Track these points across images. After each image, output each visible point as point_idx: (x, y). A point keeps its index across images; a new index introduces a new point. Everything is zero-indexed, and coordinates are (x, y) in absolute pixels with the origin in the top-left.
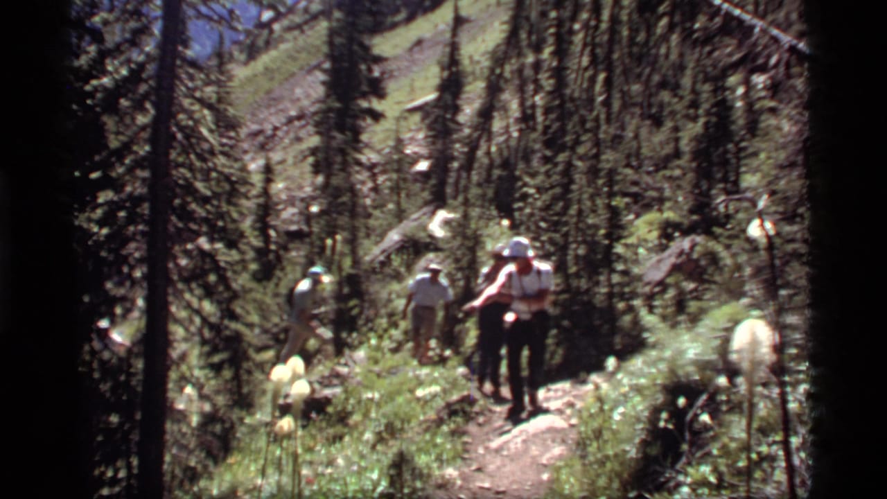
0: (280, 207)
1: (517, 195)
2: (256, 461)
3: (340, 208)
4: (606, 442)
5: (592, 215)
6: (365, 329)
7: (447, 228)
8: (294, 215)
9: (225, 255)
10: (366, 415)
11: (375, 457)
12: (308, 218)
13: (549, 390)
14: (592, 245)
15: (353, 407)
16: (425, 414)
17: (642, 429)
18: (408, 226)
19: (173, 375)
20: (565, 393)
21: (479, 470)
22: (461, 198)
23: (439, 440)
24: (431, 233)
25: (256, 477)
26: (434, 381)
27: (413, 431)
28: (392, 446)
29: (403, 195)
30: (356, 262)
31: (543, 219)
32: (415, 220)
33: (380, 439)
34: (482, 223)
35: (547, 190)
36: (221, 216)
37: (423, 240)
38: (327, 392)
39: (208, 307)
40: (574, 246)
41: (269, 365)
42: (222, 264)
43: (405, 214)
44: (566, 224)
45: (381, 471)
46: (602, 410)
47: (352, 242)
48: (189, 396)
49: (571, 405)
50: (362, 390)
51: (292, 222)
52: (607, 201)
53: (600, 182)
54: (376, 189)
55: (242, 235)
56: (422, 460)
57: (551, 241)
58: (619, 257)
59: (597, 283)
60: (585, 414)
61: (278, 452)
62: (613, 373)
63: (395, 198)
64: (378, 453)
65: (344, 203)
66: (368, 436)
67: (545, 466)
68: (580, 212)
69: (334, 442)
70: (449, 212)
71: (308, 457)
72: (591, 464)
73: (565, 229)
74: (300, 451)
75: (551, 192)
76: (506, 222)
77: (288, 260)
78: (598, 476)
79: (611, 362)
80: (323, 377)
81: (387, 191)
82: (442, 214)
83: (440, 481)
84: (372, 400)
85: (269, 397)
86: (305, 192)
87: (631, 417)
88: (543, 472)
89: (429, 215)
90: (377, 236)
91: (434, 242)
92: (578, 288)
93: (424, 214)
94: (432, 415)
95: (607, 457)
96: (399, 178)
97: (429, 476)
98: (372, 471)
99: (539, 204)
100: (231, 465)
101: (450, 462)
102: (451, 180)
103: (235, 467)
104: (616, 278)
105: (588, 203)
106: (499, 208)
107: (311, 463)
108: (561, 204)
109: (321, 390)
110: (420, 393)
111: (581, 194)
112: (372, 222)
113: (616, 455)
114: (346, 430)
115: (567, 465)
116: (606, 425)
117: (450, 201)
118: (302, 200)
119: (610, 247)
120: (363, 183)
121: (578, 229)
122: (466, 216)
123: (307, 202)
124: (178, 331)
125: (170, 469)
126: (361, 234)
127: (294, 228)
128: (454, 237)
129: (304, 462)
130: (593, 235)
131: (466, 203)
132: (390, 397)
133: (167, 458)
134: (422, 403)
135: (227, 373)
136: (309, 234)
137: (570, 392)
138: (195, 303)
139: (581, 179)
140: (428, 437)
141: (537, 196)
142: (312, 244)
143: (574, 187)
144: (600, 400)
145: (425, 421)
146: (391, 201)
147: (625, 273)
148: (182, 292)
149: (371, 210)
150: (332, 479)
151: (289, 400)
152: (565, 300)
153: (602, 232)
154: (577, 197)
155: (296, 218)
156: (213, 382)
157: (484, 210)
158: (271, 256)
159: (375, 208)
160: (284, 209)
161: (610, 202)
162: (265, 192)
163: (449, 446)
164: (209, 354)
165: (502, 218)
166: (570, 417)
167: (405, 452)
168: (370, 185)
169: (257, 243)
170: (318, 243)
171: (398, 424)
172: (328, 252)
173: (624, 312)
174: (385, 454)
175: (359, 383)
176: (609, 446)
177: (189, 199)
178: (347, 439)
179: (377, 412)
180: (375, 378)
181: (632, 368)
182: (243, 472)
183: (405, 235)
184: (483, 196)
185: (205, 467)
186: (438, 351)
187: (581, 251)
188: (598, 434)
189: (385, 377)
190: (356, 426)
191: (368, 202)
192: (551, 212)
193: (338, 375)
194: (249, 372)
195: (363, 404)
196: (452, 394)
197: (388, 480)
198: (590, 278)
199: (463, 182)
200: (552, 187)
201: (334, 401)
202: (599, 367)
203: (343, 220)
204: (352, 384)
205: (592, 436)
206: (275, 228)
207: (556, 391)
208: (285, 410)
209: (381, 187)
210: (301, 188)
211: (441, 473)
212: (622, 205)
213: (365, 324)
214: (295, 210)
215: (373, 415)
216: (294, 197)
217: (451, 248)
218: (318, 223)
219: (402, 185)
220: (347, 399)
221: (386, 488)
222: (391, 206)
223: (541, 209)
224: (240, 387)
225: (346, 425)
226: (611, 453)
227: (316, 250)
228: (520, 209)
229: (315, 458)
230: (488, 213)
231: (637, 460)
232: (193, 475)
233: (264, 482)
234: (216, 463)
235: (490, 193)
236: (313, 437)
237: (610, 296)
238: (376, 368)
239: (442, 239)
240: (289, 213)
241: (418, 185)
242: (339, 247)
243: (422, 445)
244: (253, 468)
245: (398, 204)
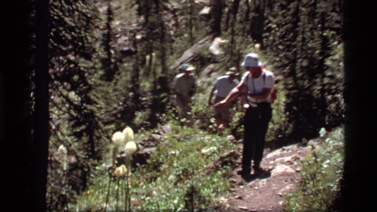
0: (118, 36)
1: (265, 29)
2: (102, 192)
3: (154, 37)
4: (318, 181)
5: (311, 41)
6: (170, 111)
7: (221, 49)
8: (125, 41)
9: (83, 64)
10: (171, 165)
11: (176, 190)
12: (135, 43)
13: (284, 150)
14: (312, 60)
15: (163, 160)
16: (207, 164)
17: (340, 173)
18: (197, 47)
19: (52, 140)
20: (293, 152)
21: (240, 198)
22: (229, 30)
23: (215, 180)
24: (211, 52)
25: (103, 202)
26: (213, 144)
27: (200, 174)
28: (187, 183)
29: (194, 29)
30: (165, 70)
31: (280, 44)
32: (201, 44)
33: (179, 179)
34: (243, 46)
35: (283, 26)
36: (81, 39)
37: (205, 57)
38: (147, 150)
39: (72, 95)
40: (300, 60)
41: (112, 131)
42: (82, 69)
43: (195, 40)
44: (295, 46)
45: (180, 197)
46: (316, 161)
47: (163, 58)
48: (62, 151)
49: (297, 159)
50: (169, 149)
51: (125, 45)
52: (320, 33)
53: (316, 21)
54: (177, 25)
55: (94, 51)
56: (205, 192)
57: (286, 57)
58: (328, 67)
59: (315, 83)
60: (306, 164)
61: (116, 187)
62: (324, 138)
63: (189, 31)
64: (177, 188)
65: (157, 33)
66: (171, 177)
67: (281, 196)
68: (304, 39)
69: (151, 181)
70: (223, 39)
71: (135, 190)
72: (309, 195)
73: (295, 49)
74: (130, 186)
75: (285, 27)
76: (257, 46)
77: (122, 68)
78: (314, 202)
79: (323, 131)
80: (144, 141)
81: (184, 26)
82: (218, 40)
83: (216, 205)
84: (174, 155)
85: (111, 153)
86: (133, 27)
87: (335, 165)
88: (280, 200)
89: (210, 41)
90: (178, 53)
91: (213, 58)
92: (303, 86)
93: (207, 40)
94: (211, 164)
95: (319, 191)
96: (191, 19)
97: (209, 202)
98: (174, 198)
99: (278, 34)
100: (88, 195)
101: (222, 193)
102: (224, 20)
103: (90, 196)
104: (326, 80)
105: (309, 34)
106: (253, 37)
107: (137, 194)
108: (292, 34)
109: (143, 149)
110: (204, 151)
111: (304, 28)
112: (174, 45)
113: (324, 189)
114: (159, 174)
115: (294, 196)
116: (319, 171)
117: (223, 32)
118: (131, 32)
119: (322, 61)
120: (169, 21)
121: (302, 50)
122: (233, 41)
123: (134, 32)
124: (55, 113)
125: (50, 196)
126: (168, 53)
127: (126, 49)
128: (225, 54)
129: (133, 193)
130: (313, 54)
131: (233, 33)
132: (185, 153)
133: (49, 189)
134: (205, 157)
135: (85, 139)
136: (136, 52)
137: (297, 151)
138: (65, 93)
139: (304, 19)
140: (208, 178)
141: (277, 29)
142: (137, 58)
143: (300, 24)
144: (315, 155)
145: (207, 168)
146: (186, 32)
147: (331, 77)
148: (57, 87)
149: (173, 38)
150: (150, 203)
151: (124, 155)
152: (295, 93)
153: (318, 52)
154: (302, 30)
155: (127, 43)
156: (76, 144)
157: (244, 38)
158: (112, 66)
159: (176, 36)
160: (120, 37)
161: (323, 33)
162: (108, 26)
163: (222, 184)
164: (74, 127)
165: (255, 43)
166: (296, 167)
167: (195, 186)
168: (173, 22)
169: (102, 54)
170: (141, 58)
171: (190, 170)
172: (147, 63)
173: (331, 102)
174: (182, 188)
175: (167, 145)
176: (320, 184)
177: (61, 29)
178: (159, 179)
179: (177, 163)
180: (177, 142)
181: (335, 136)
182: (95, 200)
183: (195, 53)
184: (244, 29)
185: (72, 195)
186: (215, 125)
187: (305, 64)
188: (313, 176)
189: (182, 141)
190: (164, 172)
191: (172, 33)
192: (286, 39)
193: (153, 140)
194: (99, 138)
195: (169, 158)
196: (224, 152)
197: (184, 203)
198: (310, 81)
199: (231, 21)
200: (286, 24)
201: (151, 155)
202: (315, 135)
203: (157, 44)
204: (162, 145)
205: (310, 178)
206: (114, 49)
207: (288, 150)
208: (121, 161)
209: (180, 24)
210: (130, 24)
211: (217, 199)
212: (330, 35)
213: (171, 109)
214: (127, 38)
215: (175, 165)
216: (125, 30)
217: (224, 61)
218: (141, 46)
219: (193, 22)
220: (159, 155)
221: (183, 208)
222: (186, 35)
223: (280, 38)
224: (93, 147)
225: (159, 171)
226: (321, 188)
227: (140, 62)
228: (267, 37)
229: (139, 191)
230: (246, 40)
231: (338, 193)
232: (64, 201)
233: (108, 205)
234: (78, 194)
235: (248, 27)
236: (138, 178)
237: (322, 91)
238: (178, 136)
239: (217, 56)
240: (122, 40)
241: (203, 23)
242: (154, 59)
243: (205, 183)
244: (101, 197)
245: (191, 34)
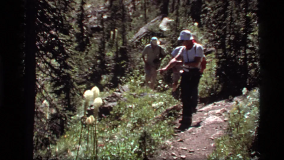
0: (89, 16)
1: (202, 11)
2: (76, 136)
3: (117, 17)
4: (241, 128)
5: (237, 21)
6: (128, 75)
7: (168, 26)
8: (95, 20)
9: (62, 37)
10: (128, 115)
11: (132, 135)
12: (102, 21)
13: (215, 104)
14: (237, 36)
15: (123, 112)
16: (156, 115)
17: (258, 122)
18: (150, 25)
19: (38, 97)
20: (222, 106)
21: (181, 141)
22: (175, 12)
23: (162, 127)
24: (160, 29)
25: (76, 144)
26: (161, 100)
27: (151, 123)
28: (141, 130)
29: (147, 11)
30: (125, 42)
31: (214, 23)
32: (153, 22)
33: (135, 127)
34: (185, 24)
35: (216, 9)
36: (61, 18)
37: (156, 32)
38: (110, 104)
39: (54, 62)
40: (229, 36)
41: (84, 89)
42: (61, 41)
43: (149, 19)
44: (225, 24)
45: (135, 140)
46: (239, 113)
47: (123, 33)
48: (45, 104)
49: (225, 111)
50: (127, 103)
51: (95, 24)
52: (244, 14)
53: (241, 5)
54: (134, 8)
55: (71, 27)
56: (155, 136)
57: (218, 33)
58: (250, 41)
59: (239, 54)
60: (231, 115)
61: (87, 133)
62: (245, 96)
63: (143, 12)
64: (134, 133)
65: (119, 14)
66: (129, 125)
67: (212, 140)
68: (232, 19)
69: (113, 128)
70: (170, 19)
71: (101, 135)
72: (234, 139)
73: (225, 27)
74: (97, 132)
75: (217, 10)
76: (196, 24)
77: (92, 41)
78: (237, 144)
79: (245, 90)
80: (108, 97)
81: (139, 9)
82: (166, 20)
83: (163, 146)
84: (131, 108)
85: (83, 107)
86: (101, 9)
87: (254, 116)
88: (212, 143)
89: (160, 20)
90: (135, 30)
91: (162, 33)
92: (230, 55)
93: (157, 20)
94: (159, 115)
95: (241, 135)
96: (145, 3)
97: (158, 144)
98: (131, 141)
99: (212, 15)
100: (65, 138)
101: (168, 137)
102: (170, 4)
103: (67, 139)
104: (248, 51)
105: (236, 15)
106: (193, 17)
107: (102, 137)
108: (223, 15)
109: (107, 103)
110: (154, 105)
111: (232, 11)
112: (132, 23)
113: (245, 135)
114: (119, 122)
115: (222, 140)
116: (241, 120)
117: (170, 14)
118: (99, 13)
119: (246, 36)
120: (128, 5)
121: (230, 27)
122: (177, 21)
123: (102, 13)
124: (40, 76)
125: (36, 139)
126: (127, 29)
127: (95, 26)
128: (171, 31)
129: (99, 137)
130: (238, 30)
131: (177, 14)
132: (140, 107)
133: (35, 133)
134: (155, 110)
135: (63, 95)
136: (102, 29)
137: (225, 105)
138: (48, 60)
139: (232, 3)
140: (157, 126)
141: (211, 11)
142: (104, 33)
143: (228, 7)
144: (239, 109)
145: (156, 118)
146: (142, 14)
147: (252, 49)
148: (42, 55)
149: (132, 18)
150: (112, 145)
151: (93, 108)
152: (224, 61)
153: (242, 29)
154: (230, 12)
155: (96, 22)
156: (57, 100)
157: (186, 18)
158: (84, 40)
159: (134, 17)
160: (91, 17)
161: (246, 15)
162: (82, 9)
163: (167, 130)
164: (55, 86)
165: (194, 22)
166: (224, 117)
167: (147, 132)
168: (131, 6)
169: (77, 31)
170: (107, 33)
171: (144, 120)
172: (111, 37)
173: (251, 68)
174: (137, 133)
175: (126, 100)
176: (242, 130)
177: (45, 10)
178: (119, 126)
179: (133, 114)
180: (133, 98)
181: (254, 94)
182: (71, 142)
183: (148, 30)
184: (186, 11)
185: (53, 138)
186: (162, 85)
187: (232, 38)
188: (237, 125)
189: (137, 98)
190: (124, 121)
191: (131, 14)
192: (218, 19)
193: (115, 96)
194: (74, 95)
195: (127, 110)
196: (169, 106)
197: (139, 145)
198: (235, 52)
199: (176, 5)
200: (218, 7)
201: (113, 108)
202: (239, 94)
203: (119, 22)
204: (122, 100)
205: (234, 126)
206: (86, 26)
207: (218, 105)
208: (91, 113)
209: (137, 7)
210: (99, 7)
211: (163, 142)
212: (252, 16)
213: (129, 73)
214: (96, 18)
215: (132, 115)
216: (95, 11)
217: (170, 36)
218: (106, 24)
219: (147, 6)
220: (119, 108)
221: (137, 149)
222: (141, 16)
223: (214, 18)
224: (69, 102)
225: (119, 120)
226: (243, 133)
227: (106, 36)
228: (203, 17)
229: (105, 135)
230: (188, 19)
231: (256, 137)
232: (47, 143)
233: (80, 146)
234: (58, 137)
235: (189, 10)
236: (104, 126)
237: (245, 60)
238: (134, 93)
239: (166, 32)
240: (93, 19)
241: (155, 6)
242: (116, 35)
243: (155, 129)
244: (75, 140)
245: (145, 15)
